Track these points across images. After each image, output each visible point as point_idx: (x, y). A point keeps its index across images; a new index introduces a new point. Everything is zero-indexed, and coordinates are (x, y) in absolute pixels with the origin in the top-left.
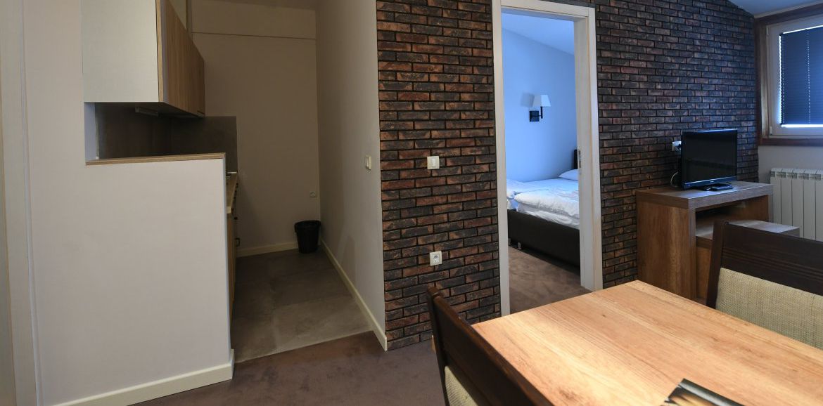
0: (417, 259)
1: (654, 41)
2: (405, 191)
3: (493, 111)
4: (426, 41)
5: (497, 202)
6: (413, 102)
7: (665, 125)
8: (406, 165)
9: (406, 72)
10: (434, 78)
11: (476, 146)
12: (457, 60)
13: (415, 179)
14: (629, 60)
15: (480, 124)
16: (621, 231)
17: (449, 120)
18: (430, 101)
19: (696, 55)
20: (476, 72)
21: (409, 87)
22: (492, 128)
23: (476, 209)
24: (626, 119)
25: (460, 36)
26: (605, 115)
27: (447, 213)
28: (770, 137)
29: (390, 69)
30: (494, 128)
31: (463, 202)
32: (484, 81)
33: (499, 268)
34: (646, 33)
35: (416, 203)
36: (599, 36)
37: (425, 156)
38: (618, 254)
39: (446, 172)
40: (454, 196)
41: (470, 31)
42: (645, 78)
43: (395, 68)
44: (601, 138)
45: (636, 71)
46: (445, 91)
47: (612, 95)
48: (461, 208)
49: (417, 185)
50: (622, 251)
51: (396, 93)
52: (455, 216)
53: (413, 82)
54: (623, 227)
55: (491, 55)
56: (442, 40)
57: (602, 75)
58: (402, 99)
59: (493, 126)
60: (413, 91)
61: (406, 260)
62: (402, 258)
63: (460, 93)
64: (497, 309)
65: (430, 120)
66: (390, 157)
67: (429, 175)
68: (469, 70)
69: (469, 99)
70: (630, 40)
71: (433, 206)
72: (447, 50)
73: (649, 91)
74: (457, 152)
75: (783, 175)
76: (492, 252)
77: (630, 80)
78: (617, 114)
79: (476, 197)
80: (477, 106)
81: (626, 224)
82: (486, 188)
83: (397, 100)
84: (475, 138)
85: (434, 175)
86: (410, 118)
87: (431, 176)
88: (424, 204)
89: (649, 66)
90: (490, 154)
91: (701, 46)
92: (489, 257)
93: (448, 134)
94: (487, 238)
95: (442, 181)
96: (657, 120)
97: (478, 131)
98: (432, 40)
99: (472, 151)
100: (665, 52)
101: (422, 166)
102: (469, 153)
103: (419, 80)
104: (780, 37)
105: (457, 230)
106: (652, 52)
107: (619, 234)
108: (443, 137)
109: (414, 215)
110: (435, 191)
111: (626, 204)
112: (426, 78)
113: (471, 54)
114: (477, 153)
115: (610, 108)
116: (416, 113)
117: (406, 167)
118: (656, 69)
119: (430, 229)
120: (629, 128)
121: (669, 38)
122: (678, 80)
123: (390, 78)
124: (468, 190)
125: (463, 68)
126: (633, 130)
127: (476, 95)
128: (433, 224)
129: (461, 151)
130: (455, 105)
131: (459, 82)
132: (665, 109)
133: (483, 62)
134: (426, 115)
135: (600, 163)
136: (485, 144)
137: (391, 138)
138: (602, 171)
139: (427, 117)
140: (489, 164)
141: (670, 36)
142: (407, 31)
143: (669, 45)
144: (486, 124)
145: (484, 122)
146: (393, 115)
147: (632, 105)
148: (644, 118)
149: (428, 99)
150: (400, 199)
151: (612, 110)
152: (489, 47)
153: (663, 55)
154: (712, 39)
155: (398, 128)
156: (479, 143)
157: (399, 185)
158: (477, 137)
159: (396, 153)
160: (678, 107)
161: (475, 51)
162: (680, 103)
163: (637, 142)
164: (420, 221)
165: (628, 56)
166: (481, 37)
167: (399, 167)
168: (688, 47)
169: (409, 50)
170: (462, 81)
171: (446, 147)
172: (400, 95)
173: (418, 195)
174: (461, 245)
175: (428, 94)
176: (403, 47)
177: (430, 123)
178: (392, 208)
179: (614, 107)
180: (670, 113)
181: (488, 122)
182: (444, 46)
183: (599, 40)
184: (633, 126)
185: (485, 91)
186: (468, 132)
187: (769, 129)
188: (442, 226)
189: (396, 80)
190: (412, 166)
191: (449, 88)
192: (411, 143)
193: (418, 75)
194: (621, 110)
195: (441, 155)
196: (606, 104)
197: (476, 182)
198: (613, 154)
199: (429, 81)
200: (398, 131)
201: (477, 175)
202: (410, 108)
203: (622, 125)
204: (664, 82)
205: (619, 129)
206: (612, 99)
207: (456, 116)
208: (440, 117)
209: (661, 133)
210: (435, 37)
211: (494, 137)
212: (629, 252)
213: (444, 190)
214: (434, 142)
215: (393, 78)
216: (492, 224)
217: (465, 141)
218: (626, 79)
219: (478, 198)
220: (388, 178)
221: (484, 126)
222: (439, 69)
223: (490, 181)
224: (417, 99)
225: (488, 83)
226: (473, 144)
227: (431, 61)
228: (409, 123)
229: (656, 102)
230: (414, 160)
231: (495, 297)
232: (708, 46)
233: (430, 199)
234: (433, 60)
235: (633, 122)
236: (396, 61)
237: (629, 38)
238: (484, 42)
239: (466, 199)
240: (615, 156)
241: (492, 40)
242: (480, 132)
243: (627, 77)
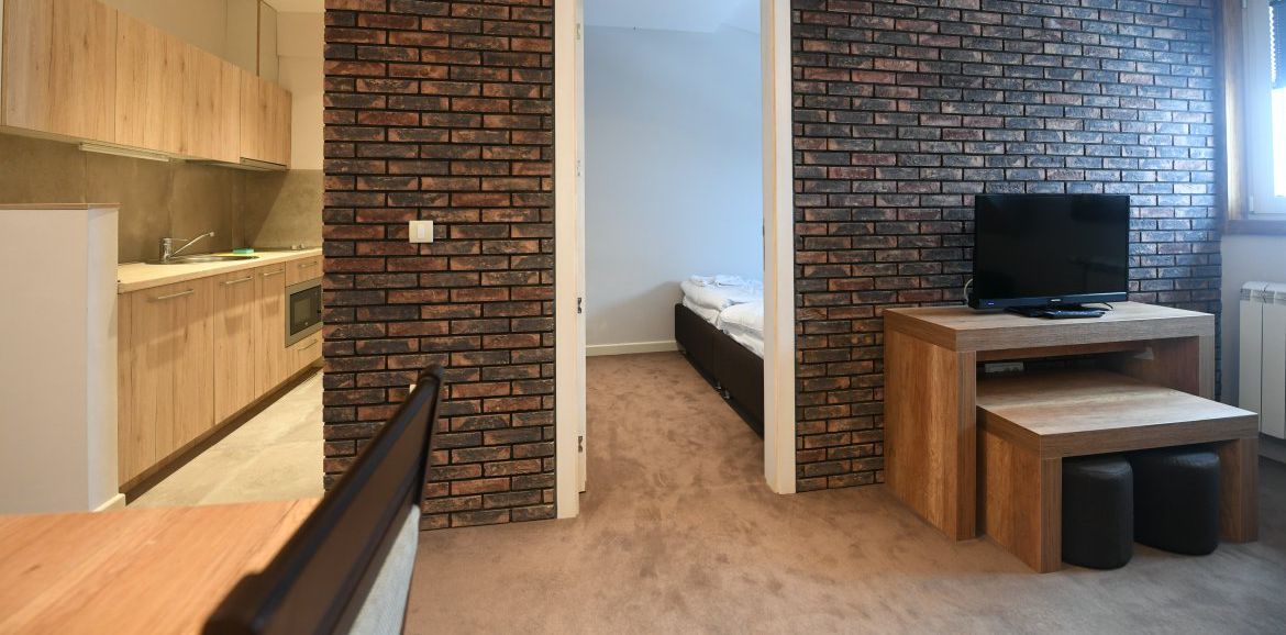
0: (387, 393)
1: (938, 22)
2: (365, 277)
3: (552, 145)
4: (415, 26)
5: (553, 309)
6: (387, 128)
7: (963, 185)
8: (369, 234)
9: (375, 78)
10: (428, 88)
11: (512, 206)
12: (479, 57)
13: (387, 257)
14: (874, 57)
15: (521, 169)
16: (844, 382)
17: (457, 160)
18: (421, 126)
19: (1049, 49)
20: (516, 77)
21: (380, 103)
22: (548, 176)
23: (510, 318)
24: (863, 170)
25: (486, 16)
26: (809, 159)
27: (450, 320)
28: (1251, 218)
29: (344, 72)
30: (552, 177)
31: (482, 303)
32: (534, 93)
33: (554, 424)
34: (917, 7)
35: (386, 299)
36: (797, 14)
37: (405, 219)
38: (835, 427)
39: (448, 248)
40: (465, 291)
41: (507, 9)
42: (914, 93)
43: (353, 72)
44: (799, 204)
45: (890, 79)
46: (450, 111)
47: (828, 123)
48: (477, 312)
49: (390, 268)
50: (846, 421)
51: (353, 113)
52: (465, 326)
53: (387, 95)
54: (850, 376)
55: (550, 49)
56: (447, 24)
57: (803, 86)
58: (366, 122)
59: (550, 173)
60: (387, 109)
61: (364, 392)
62: (356, 388)
63: (482, 114)
64: (547, 498)
65: (419, 159)
66: (339, 219)
67: (414, 252)
68: (503, 75)
69: (501, 125)
70: (875, 20)
71: (419, 305)
72: (458, 41)
73: (923, 118)
74: (472, 215)
75: (1266, 297)
76: (542, 395)
77: (874, 97)
78: (841, 158)
79: (510, 295)
80: (517, 137)
81: (858, 371)
82: (530, 281)
83: (356, 124)
84: (511, 193)
85: (422, 253)
86: (378, 155)
87: (419, 255)
88: (402, 300)
89: (925, 68)
90: (541, 222)
91: (1062, 31)
92: (535, 403)
93: (454, 184)
94: (530, 371)
95: (440, 264)
96: (943, 173)
97: (516, 180)
98: (428, 24)
99: (503, 216)
100: (966, 42)
101: (401, 235)
102: (497, 219)
103: (400, 91)
104: (1271, 9)
105: (467, 350)
106: (933, 43)
107: (839, 389)
108: (445, 188)
109: (382, 318)
110: (426, 280)
111: (858, 332)
112: (413, 87)
113: (507, 48)
114: (514, 220)
115: (822, 147)
116: (391, 146)
117: (368, 236)
118: (941, 76)
119: (413, 344)
120: (868, 187)
121: (978, 15)
122: (999, 96)
123: (343, 87)
124: (493, 282)
125: (490, 71)
126: (880, 190)
127: (514, 118)
128: (420, 337)
129: (481, 214)
130: (472, 136)
131: (481, 96)
132: (964, 153)
133: (532, 61)
134: (411, 150)
135: (796, 250)
136: (532, 203)
137: (341, 187)
138: (799, 267)
139: (413, 154)
140: (540, 239)
141: (981, 10)
142: (380, 10)
143: (977, 30)
144: (533, 170)
145: (531, 165)
146: (348, 149)
147: (878, 143)
148: (909, 170)
149: (417, 124)
150: (354, 289)
151: (828, 151)
152: (546, 34)
153: (961, 48)
154: (1094, 16)
155: (356, 170)
156: (518, 202)
157: (354, 265)
158: (516, 191)
159: (351, 211)
160: (999, 150)
161: (516, 43)
162: (1005, 142)
163: (889, 215)
164: (394, 329)
165: (868, 49)
166: (530, 18)
167: (354, 237)
168: (1028, 33)
169: (383, 41)
170: (486, 92)
171: (449, 206)
172: (361, 116)
173: (389, 285)
174: (476, 377)
175: (417, 115)
176: (370, 37)
177: (419, 163)
178: (339, 303)
179: (833, 146)
180: (979, 162)
181: (540, 165)
182: (451, 34)
183: (797, 21)
184: (880, 184)
185: (533, 111)
186: (497, 182)
187: (1247, 200)
188: (437, 340)
189: (356, 92)
190: (382, 236)
191: (458, 105)
192: (381, 197)
193: (398, 83)
194: (851, 153)
195: (439, 220)
196: (811, 141)
197: (510, 269)
198: (828, 235)
199: (419, 94)
200: (356, 176)
201: (513, 258)
202: (381, 138)
203: (852, 180)
204: (962, 100)
205: (843, 188)
206: (829, 130)
207: (473, 153)
208: (440, 155)
209: (952, 200)
210: (434, 19)
211: (552, 192)
212: (864, 426)
213: (442, 280)
214: (427, 196)
215: (349, 88)
216: (541, 346)
217: (488, 196)
218: (865, 93)
219: (513, 298)
220: (334, 253)
221: (531, 173)
222: (440, 72)
223: (540, 270)
224: (394, 124)
225: (541, 98)
226: (506, 203)
227: (425, 60)
228: (377, 163)
229: (941, 139)
230: (386, 225)
231: (546, 476)
232: (1082, 31)
233: (415, 293)
234: (428, 57)
235: (879, 176)
236: (357, 59)
237: (873, 15)
238: (535, 27)
239: (488, 299)
240: (833, 239)
241: (552, 23)
242: (523, 184)
243: (867, 91)
